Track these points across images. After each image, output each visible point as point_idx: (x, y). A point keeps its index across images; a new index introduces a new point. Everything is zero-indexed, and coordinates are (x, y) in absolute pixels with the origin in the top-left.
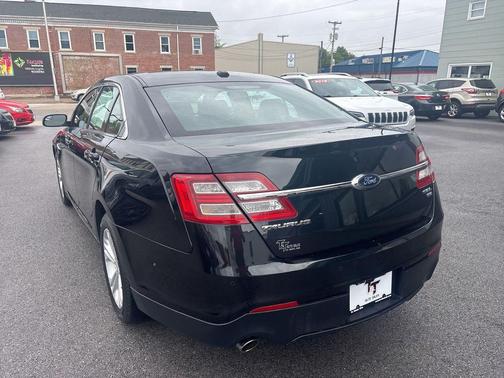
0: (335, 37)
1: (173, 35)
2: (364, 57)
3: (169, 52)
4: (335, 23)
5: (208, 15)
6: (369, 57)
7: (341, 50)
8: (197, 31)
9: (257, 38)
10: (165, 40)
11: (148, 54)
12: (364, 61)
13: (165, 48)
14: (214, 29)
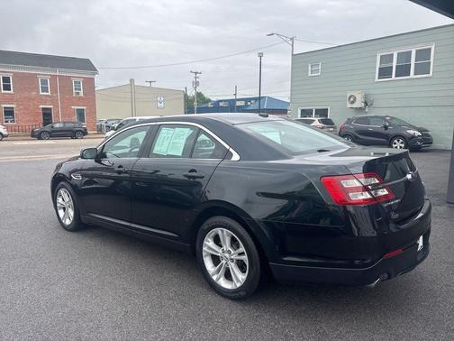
0: (196, 84)
1: (53, 78)
2: (221, 101)
3: (49, 93)
4: (196, 73)
5: (88, 61)
6: (225, 101)
7: (199, 95)
8: (76, 75)
9: (129, 82)
10: (44, 82)
11: (26, 94)
12: (221, 104)
13: (45, 89)
14: (94, 74)
